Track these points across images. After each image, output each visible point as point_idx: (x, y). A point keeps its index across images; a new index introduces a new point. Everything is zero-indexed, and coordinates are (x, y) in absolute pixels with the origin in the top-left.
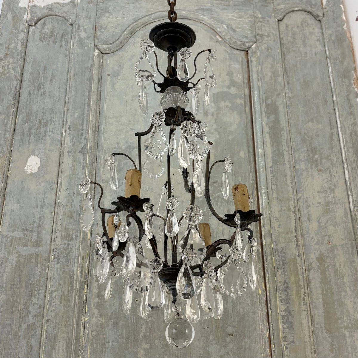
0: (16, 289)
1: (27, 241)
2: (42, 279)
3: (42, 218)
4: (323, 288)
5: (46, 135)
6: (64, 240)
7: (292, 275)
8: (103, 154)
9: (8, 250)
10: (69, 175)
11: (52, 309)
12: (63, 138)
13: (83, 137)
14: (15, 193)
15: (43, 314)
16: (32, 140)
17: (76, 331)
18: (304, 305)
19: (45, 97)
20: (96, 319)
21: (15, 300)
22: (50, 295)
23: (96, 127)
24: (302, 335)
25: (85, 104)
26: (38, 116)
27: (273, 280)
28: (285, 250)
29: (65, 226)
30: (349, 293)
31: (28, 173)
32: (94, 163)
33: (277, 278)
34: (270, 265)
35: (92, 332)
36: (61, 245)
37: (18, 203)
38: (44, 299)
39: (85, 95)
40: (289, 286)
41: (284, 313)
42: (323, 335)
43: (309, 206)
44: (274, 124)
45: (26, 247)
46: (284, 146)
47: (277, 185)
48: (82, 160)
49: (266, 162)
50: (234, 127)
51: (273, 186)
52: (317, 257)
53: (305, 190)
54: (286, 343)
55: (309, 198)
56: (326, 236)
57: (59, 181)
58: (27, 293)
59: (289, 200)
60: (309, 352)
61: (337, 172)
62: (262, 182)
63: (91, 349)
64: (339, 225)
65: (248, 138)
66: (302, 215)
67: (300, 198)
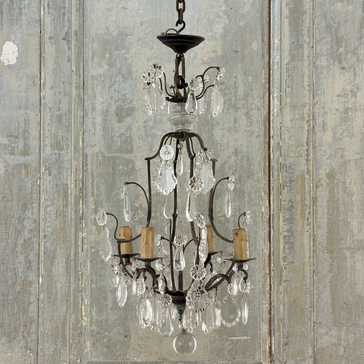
0: (8, 202)
1: (13, 149)
2: (34, 192)
3: (27, 121)
4: (329, 207)
5: (21, 14)
6: (54, 150)
7: (298, 193)
8: (91, 42)
10: (54, 68)
11: (49, 224)
12: (42, 18)
13: (66, 18)
15: (39, 229)
16: (5, 20)
17: (75, 247)
18: (307, 225)
20: (95, 236)
21: (8, 213)
22: (44, 210)
23: (80, 4)
24: (302, 256)
27: (278, 198)
28: (294, 165)
29: (53, 132)
30: (356, 212)
31: (5, 64)
32: (81, 52)
33: (282, 196)
34: (276, 182)
35: (91, 248)
36: (51, 154)
38: (38, 213)
40: (294, 205)
41: (286, 234)
42: (324, 256)
43: (325, 113)
44: (295, 5)
45: (14, 156)
46: (304, 36)
47: (292, 88)
48: (67, 49)
49: (282, 57)
50: (247, 8)
51: (287, 89)
52: (327, 172)
53: (323, 93)
54: (285, 263)
55: (326, 103)
56: (340, 149)
57: (42, 76)
58: (20, 207)
59: (304, 106)
60: (308, 273)
61: (362, 71)
62: (275, 83)
63: (91, 266)
64: (356, 137)
65: (263, 23)
66: (317, 124)
67: (317, 102)
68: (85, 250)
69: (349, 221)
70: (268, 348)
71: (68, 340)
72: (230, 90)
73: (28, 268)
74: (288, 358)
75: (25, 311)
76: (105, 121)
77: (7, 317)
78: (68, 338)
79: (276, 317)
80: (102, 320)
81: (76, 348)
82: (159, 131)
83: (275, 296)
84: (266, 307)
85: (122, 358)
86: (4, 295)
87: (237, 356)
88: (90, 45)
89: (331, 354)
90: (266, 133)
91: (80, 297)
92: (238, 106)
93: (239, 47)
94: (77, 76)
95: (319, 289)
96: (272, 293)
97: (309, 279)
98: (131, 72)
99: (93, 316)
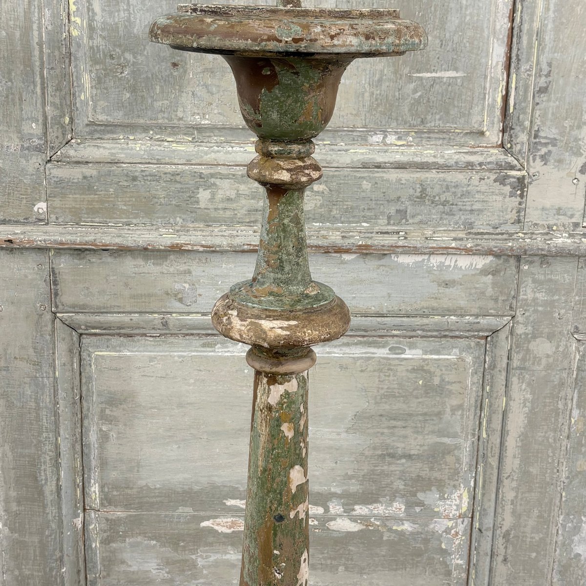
70: (499, 100)
71: (37, 69)
74: (543, 123)
78: (38, 64)
79: (526, 27)
84: (504, 3)
85: (166, 115)
87: (429, 117)
99: (94, 14)
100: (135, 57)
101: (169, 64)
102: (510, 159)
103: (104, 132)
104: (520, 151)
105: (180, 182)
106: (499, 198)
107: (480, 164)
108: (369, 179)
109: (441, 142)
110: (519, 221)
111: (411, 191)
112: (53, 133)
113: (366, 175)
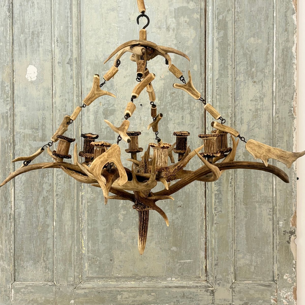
1: (35, 137)
3: (44, 119)
4: (245, 174)
5: (39, 46)
8: (86, 65)
9: (22, 143)
10: (61, 83)
11: (59, 187)
12: (53, 49)
13: (69, 49)
14: (21, 97)
15: (53, 190)
16: (28, 51)
17: (77, 202)
18: (230, 187)
19: (34, 9)
20: (90, 194)
21: (32, 180)
22: (56, 178)
23: (78, 39)
24: (227, 207)
25: (68, 17)
26: (31, 28)
30: (263, 178)
31: (29, 81)
32: (79, 72)
35: (87, 203)
37: (24, 106)
38: (52, 180)
39: (67, 7)
41: (216, 192)
42: (242, 207)
43: (243, 112)
44: (222, 39)
45: (35, 142)
46: (229, 61)
47: (220, 96)
48: (70, 70)
49: (214, 75)
50: (191, 42)
51: (217, 96)
52: (244, 152)
53: (241, 98)
54: (216, 212)
55: (243, 106)
56: (252, 136)
57: (54, 88)
58: (40, 176)
59: (228, 108)
60: (231, 218)
61: (267, 83)
62: (209, 92)
63: (88, 214)
64: (263, 128)
65: (201, 52)
66: (237, 119)
67: (237, 105)
68: (83, 204)
69: (258, 184)
70: (204, 267)
71: (73, 263)
72: (179, 97)
73: (46, 216)
74: (217, 274)
75: (45, 244)
76: (96, 118)
77: (33, 248)
78: (73, 261)
79: (210, 247)
80: (95, 250)
81: (79, 268)
82: (132, 125)
83: (209, 233)
84: (203, 240)
85: (108, 274)
86: (30, 234)
87: (184, 273)
88: (86, 67)
89: (246, 271)
90: (203, 126)
91: (81, 235)
92: (184, 108)
93: (185, 68)
94: (77, 88)
95: (238, 229)
96: (207, 231)
97: (231, 222)
98: (113, 86)
99: (89, 247)
100: (100, 258)
101: (110, 260)
102: (209, 285)
103: (91, 279)
104: (211, 282)
105: (112, 293)
106: (207, 296)
107: (200, 286)
108: (168, 291)
109: (188, 280)
110: (213, 303)
111: (180, 295)
112: (77, 280)
113: (166, 290)
